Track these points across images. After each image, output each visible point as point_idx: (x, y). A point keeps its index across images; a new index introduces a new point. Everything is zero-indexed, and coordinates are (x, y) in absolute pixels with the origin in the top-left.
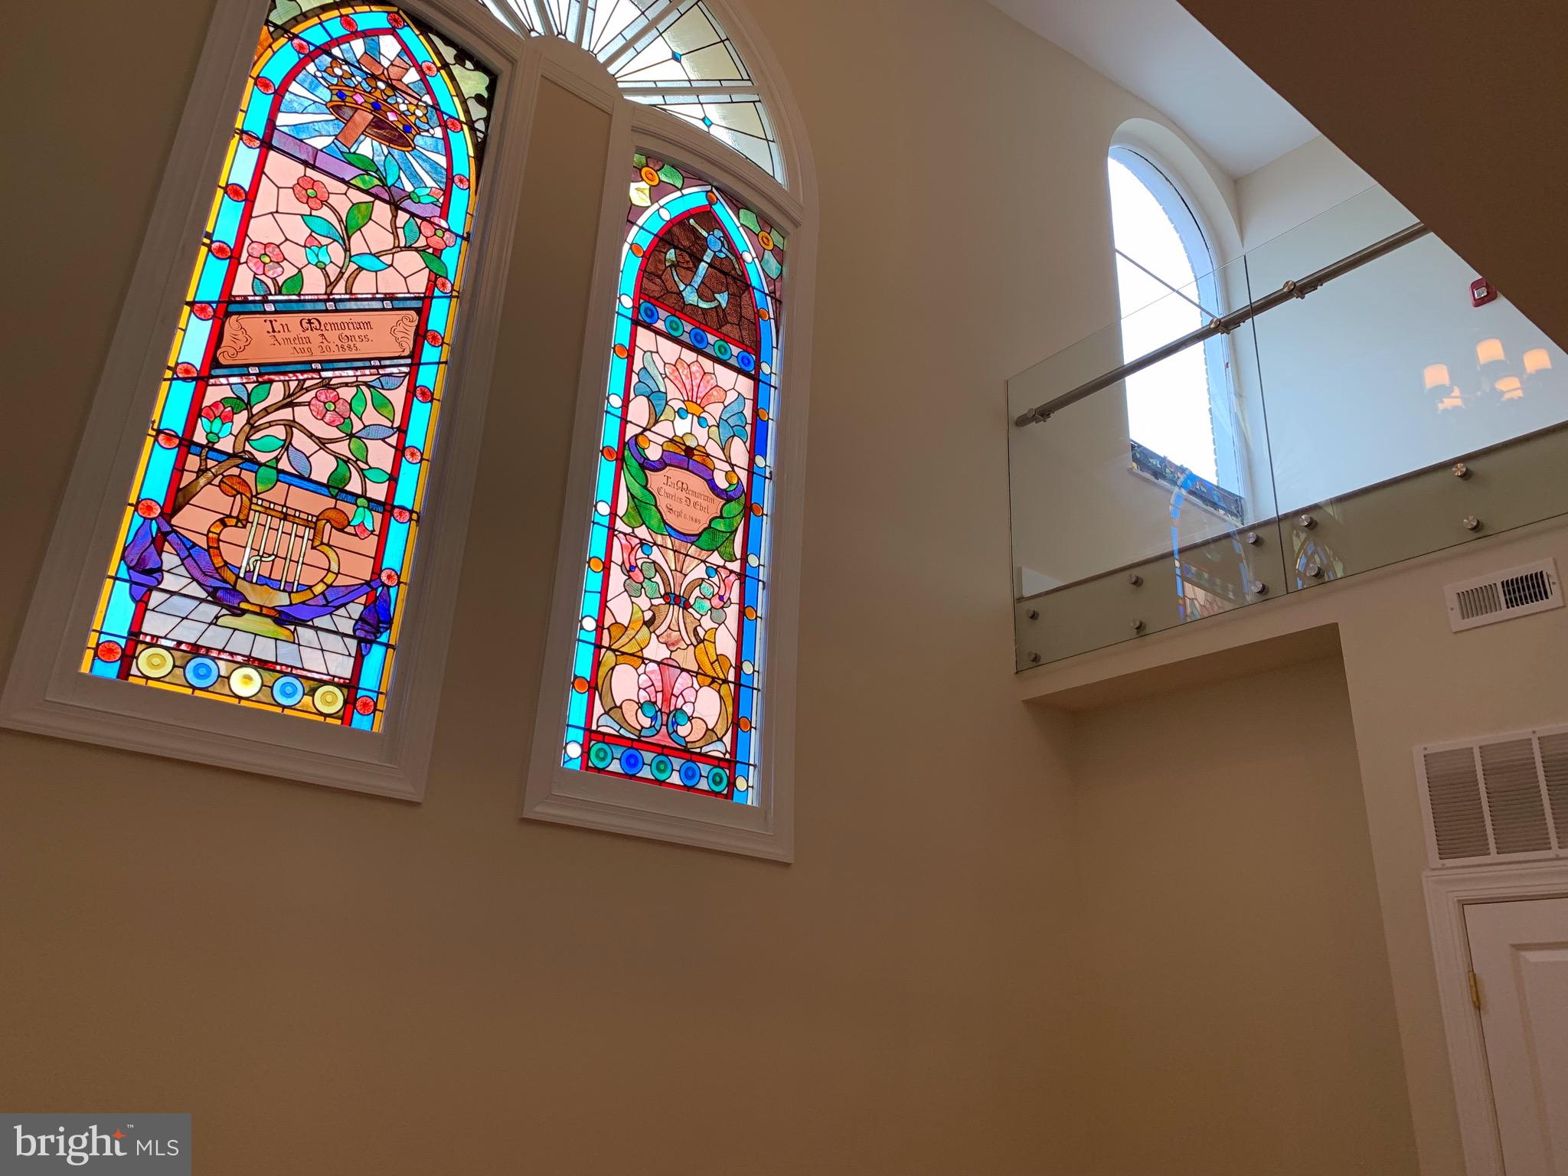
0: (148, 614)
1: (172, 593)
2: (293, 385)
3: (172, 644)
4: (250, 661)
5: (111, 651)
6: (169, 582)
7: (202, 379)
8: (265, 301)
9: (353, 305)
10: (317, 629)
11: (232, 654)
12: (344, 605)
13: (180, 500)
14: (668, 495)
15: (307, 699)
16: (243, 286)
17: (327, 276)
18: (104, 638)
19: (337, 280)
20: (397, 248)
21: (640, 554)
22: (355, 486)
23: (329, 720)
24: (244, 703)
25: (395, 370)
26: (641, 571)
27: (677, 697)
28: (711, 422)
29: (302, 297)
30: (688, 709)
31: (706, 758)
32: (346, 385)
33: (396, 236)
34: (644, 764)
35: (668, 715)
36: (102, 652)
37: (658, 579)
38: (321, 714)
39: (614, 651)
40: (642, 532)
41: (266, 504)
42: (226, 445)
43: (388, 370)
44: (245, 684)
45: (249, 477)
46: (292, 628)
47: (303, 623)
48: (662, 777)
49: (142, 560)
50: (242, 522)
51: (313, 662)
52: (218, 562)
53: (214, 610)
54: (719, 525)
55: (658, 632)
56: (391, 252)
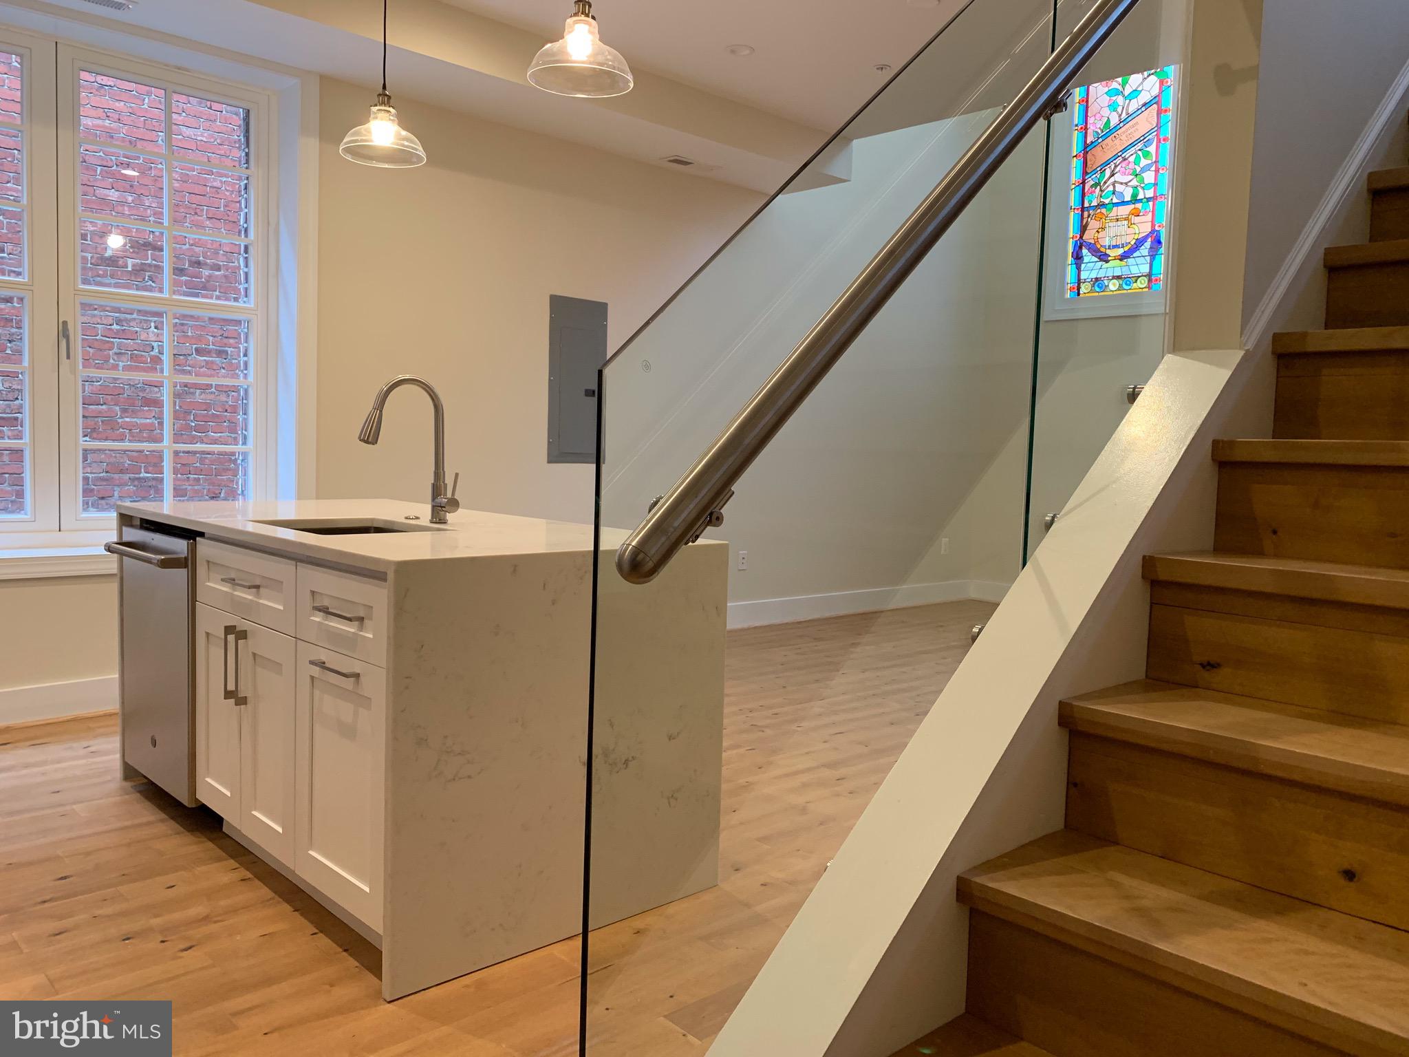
2: (1113, 167)
3: (1089, 280)
4: (1114, 277)
5: (1074, 288)
8: (1099, 138)
9: (1130, 118)
11: (1108, 277)
13: (1084, 229)
18: (1072, 285)
19: (1122, 113)
20: (1144, 79)
22: (1141, 196)
24: (1115, 293)
25: (1150, 137)
32: (1132, 155)
36: (1072, 289)
41: (1110, 218)
42: (1094, 203)
43: (1147, 139)
44: (1114, 286)
46: (1125, 260)
47: (1129, 257)
52: (1099, 246)
53: (1101, 263)
56: (1141, 83)
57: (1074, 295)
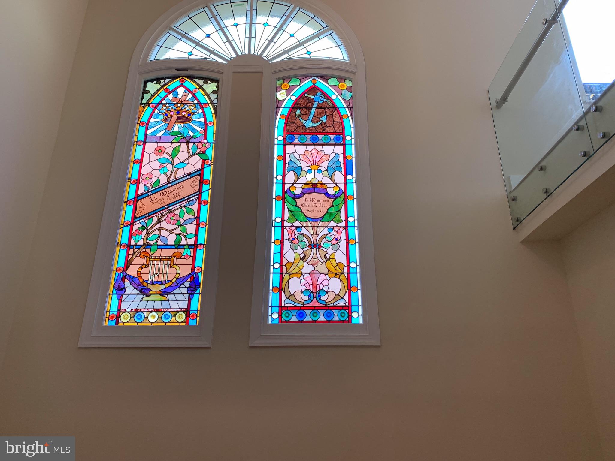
0: (122, 303)
1: (128, 294)
2: (160, 216)
3: (129, 310)
4: (154, 310)
5: (113, 317)
6: (128, 291)
7: (131, 224)
8: (148, 192)
9: (177, 182)
10: (174, 294)
11: (148, 309)
12: (183, 283)
13: (128, 264)
14: (306, 206)
15: (173, 318)
16: (141, 190)
17: (167, 176)
18: (111, 313)
19: (170, 176)
20: (190, 157)
21: (296, 232)
22: (183, 242)
23: (181, 324)
24: (153, 324)
25: (194, 198)
26: (297, 239)
27: (320, 285)
28: (323, 169)
29: (160, 186)
30: (326, 289)
31: (336, 307)
32: (177, 209)
33: (189, 152)
34: (307, 315)
35: (316, 293)
36: (110, 318)
37: (305, 240)
38: (178, 322)
39: (289, 273)
40: (297, 224)
41: (154, 257)
42: (141, 243)
43: (191, 199)
44: (153, 318)
45: (148, 250)
46: (166, 296)
47: (170, 293)
48: (315, 319)
49: (119, 287)
50: (147, 265)
51: (174, 306)
52: (141, 281)
53: (142, 296)
54: (333, 210)
55: (307, 261)
56: (188, 159)
57: (113, 323)
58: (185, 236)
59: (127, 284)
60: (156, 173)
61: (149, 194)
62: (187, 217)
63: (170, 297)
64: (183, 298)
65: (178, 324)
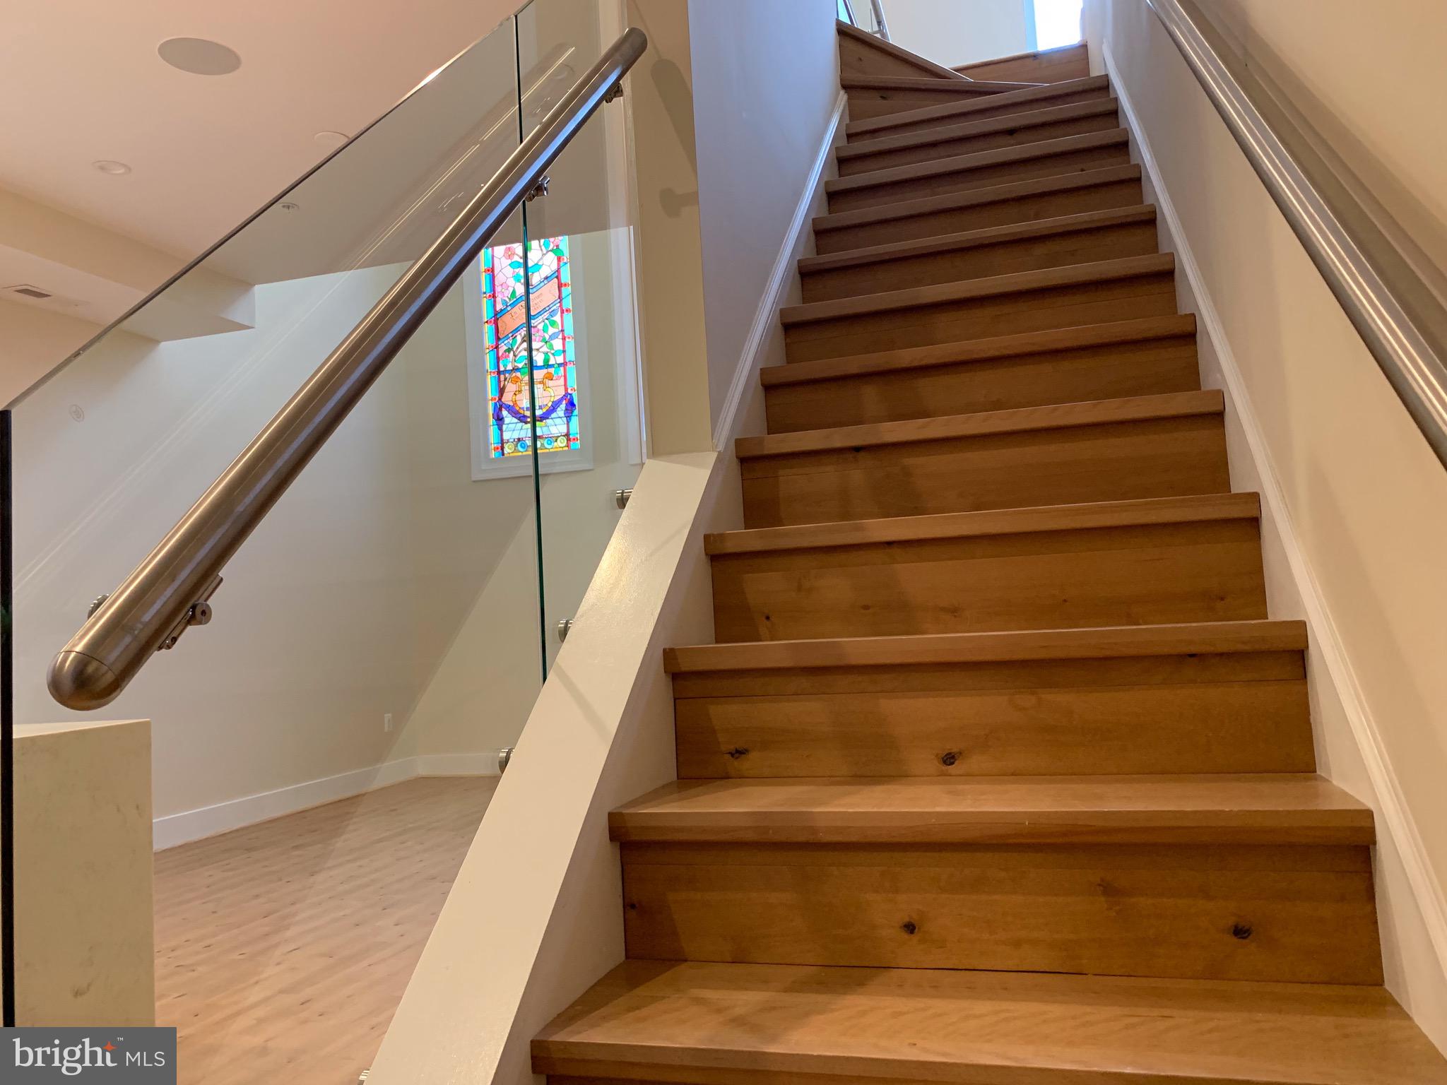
0: (504, 433)
1: (508, 424)
3: (512, 440)
6: (507, 420)
8: (507, 306)
10: (552, 419)
12: (559, 407)
13: (502, 392)
15: (555, 444)
17: (522, 284)
20: (544, 255)
22: (552, 362)
23: (564, 449)
25: (555, 307)
29: (517, 298)
33: (542, 250)
38: (561, 447)
42: (510, 367)
43: (552, 309)
45: (518, 374)
50: (520, 391)
51: (554, 431)
52: (517, 408)
53: (521, 424)
56: (541, 258)
57: (498, 455)
58: (553, 354)
59: (505, 413)
60: (511, 282)
61: (509, 309)
62: (551, 330)
63: (549, 421)
64: (562, 422)
65: (561, 449)
